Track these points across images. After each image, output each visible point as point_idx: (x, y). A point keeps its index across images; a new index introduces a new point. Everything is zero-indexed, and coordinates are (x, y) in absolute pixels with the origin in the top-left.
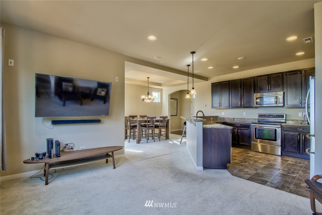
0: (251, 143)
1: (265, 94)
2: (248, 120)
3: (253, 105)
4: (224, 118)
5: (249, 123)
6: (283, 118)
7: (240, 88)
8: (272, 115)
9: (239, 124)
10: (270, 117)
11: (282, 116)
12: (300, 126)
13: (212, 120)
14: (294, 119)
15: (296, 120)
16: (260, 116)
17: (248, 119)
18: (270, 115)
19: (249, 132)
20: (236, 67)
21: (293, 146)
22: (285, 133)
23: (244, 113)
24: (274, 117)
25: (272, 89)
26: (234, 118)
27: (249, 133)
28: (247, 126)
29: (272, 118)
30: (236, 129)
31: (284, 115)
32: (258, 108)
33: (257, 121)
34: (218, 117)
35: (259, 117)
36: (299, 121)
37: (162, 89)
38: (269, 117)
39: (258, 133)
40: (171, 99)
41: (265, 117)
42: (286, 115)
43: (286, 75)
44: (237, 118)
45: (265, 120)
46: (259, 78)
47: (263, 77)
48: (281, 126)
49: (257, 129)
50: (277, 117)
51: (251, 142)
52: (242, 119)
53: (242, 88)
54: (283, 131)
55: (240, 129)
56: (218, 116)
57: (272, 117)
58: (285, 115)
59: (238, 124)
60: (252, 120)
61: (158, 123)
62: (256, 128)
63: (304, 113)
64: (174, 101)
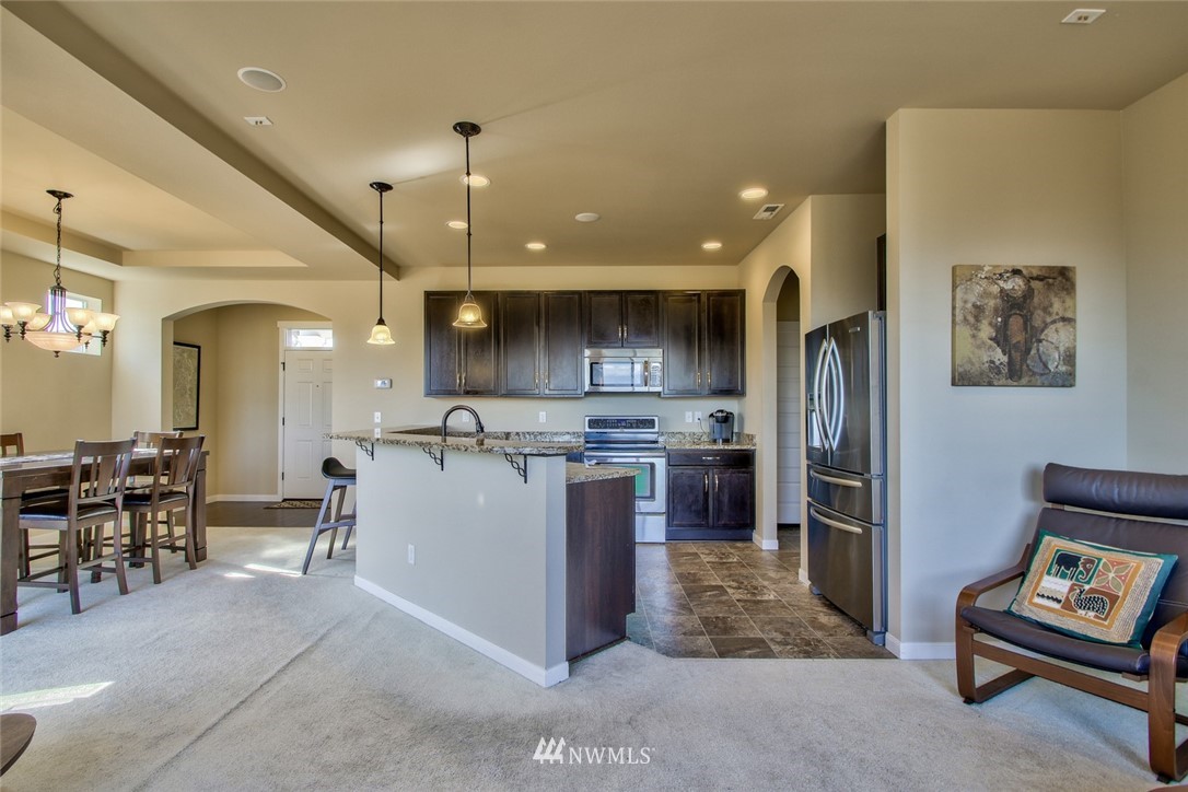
1: (605, 352)
6: (653, 427)
7: (537, 324)
8: (626, 420)
10: (619, 425)
11: (651, 423)
12: (707, 450)
15: (681, 434)
16: (594, 423)
17: (556, 434)
18: (620, 421)
20: (536, 246)
21: (693, 508)
22: (674, 472)
23: (541, 413)
24: (631, 427)
26: (509, 433)
29: (626, 430)
31: (654, 420)
33: (582, 440)
35: (590, 427)
37: (112, 282)
38: (618, 428)
40: (175, 343)
41: (606, 428)
42: (659, 418)
44: (517, 434)
46: (595, 299)
47: (606, 299)
48: (664, 454)
50: (638, 427)
52: (535, 436)
53: (543, 325)
54: (670, 468)
57: (625, 427)
58: (656, 419)
61: (141, 482)
63: (699, 414)
64: (185, 355)
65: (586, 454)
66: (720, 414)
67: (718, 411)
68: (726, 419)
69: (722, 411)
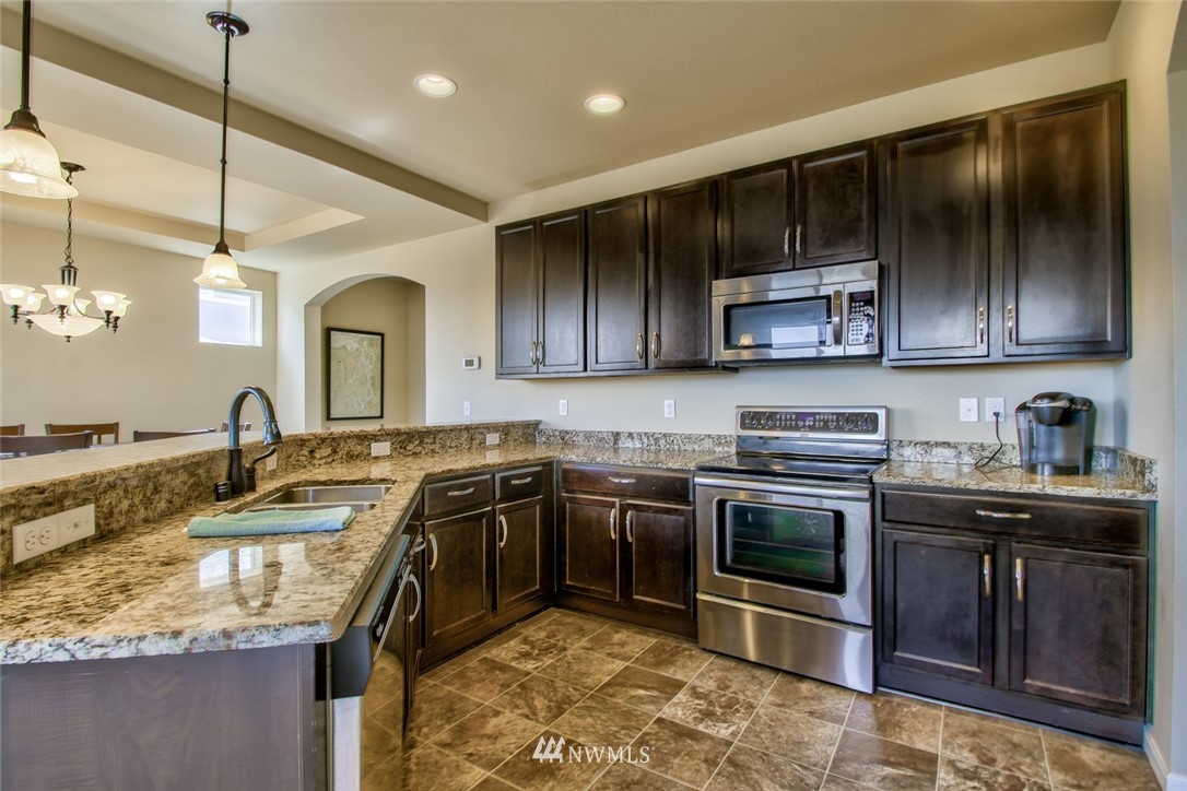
0: (695, 599)
2: (689, 447)
3: (710, 356)
4: (567, 433)
5: (682, 471)
6: (875, 430)
7: (641, 250)
8: (814, 414)
9: (630, 476)
10: (801, 423)
11: (868, 422)
13: (494, 447)
14: (933, 439)
15: (947, 444)
16: (750, 418)
17: (689, 437)
18: (801, 416)
19: (686, 527)
21: (952, 629)
22: (896, 537)
23: (666, 402)
24: (826, 428)
25: (813, 252)
26: (618, 434)
27: (686, 534)
28: (677, 490)
29: (810, 435)
30: (612, 505)
31: (876, 415)
32: (736, 370)
33: (733, 450)
34: (541, 427)
35: (743, 426)
36: (963, 449)
37: (275, 274)
38: (797, 428)
39: (735, 535)
41: (773, 428)
42: (889, 412)
43: (894, 155)
44: (630, 434)
45: (775, 447)
47: (761, 180)
48: (873, 494)
49: (728, 504)
50: (839, 429)
51: (696, 591)
52: (657, 441)
53: (651, 248)
54: (886, 525)
55: (635, 507)
56: (538, 423)
57: (812, 428)
58: (882, 414)
59: (624, 476)
60: (707, 444)
62: (722, 504)
63: (994, 404)
64: (365, 343)
65: (697, 480)
66: (1045, 404)
67: (1042, 397)
68: (1071, 415)
69: (1053, 397)
